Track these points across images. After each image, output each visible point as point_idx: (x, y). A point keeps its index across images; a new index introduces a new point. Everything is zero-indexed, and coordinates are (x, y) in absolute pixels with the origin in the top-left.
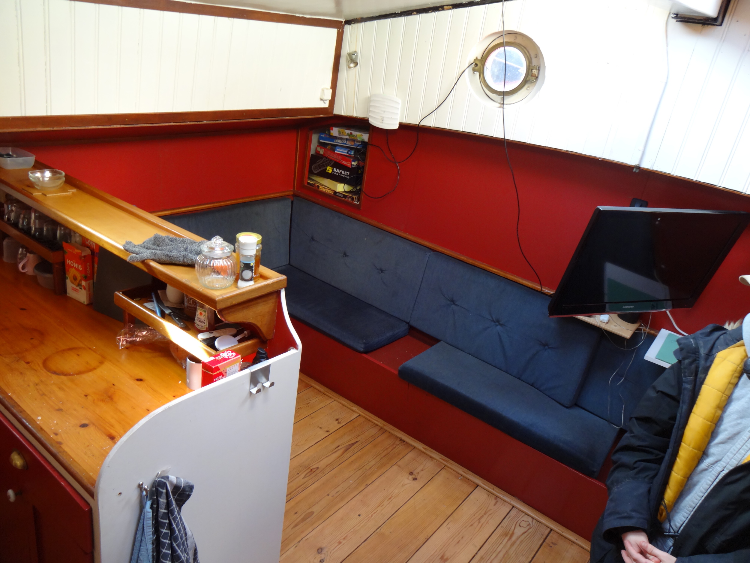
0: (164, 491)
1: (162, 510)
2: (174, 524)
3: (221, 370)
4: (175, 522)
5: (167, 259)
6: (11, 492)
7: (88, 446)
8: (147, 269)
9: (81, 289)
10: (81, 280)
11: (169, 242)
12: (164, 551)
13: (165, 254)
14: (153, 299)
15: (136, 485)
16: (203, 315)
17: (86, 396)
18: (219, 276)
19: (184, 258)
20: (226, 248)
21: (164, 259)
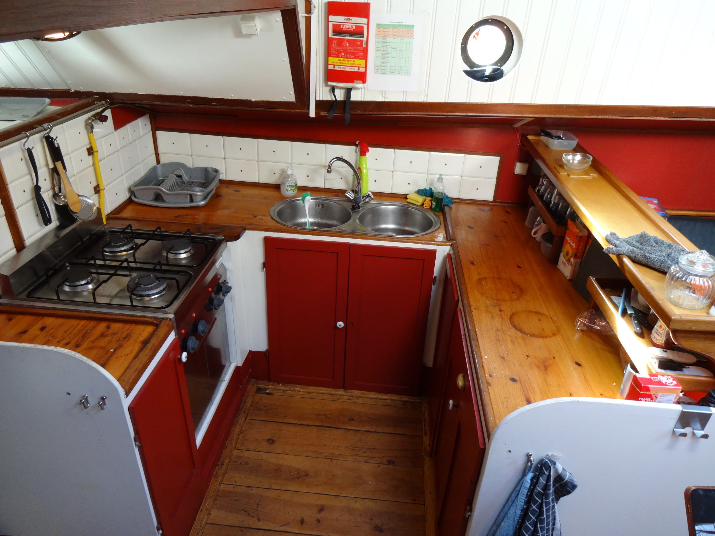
0: (547, 473)
1: (539, 489)
2: (544, 507)
3: (652, 393)
4: (546, 506)
5: (643, 259)
6: (451, 402)
7: (508, 398)
8: (620, 263)
9: (568, 264)
10: (571, 257)
11: (653, 243)
12: (527, 524)
13: (643, 254)
14: (622, 294)
15: (525, 452)
16: (663, 328)
17: (528, 356)
18: (694, 295)
19: (662, 264)
20: (711, 266)
21: (640, 259)
